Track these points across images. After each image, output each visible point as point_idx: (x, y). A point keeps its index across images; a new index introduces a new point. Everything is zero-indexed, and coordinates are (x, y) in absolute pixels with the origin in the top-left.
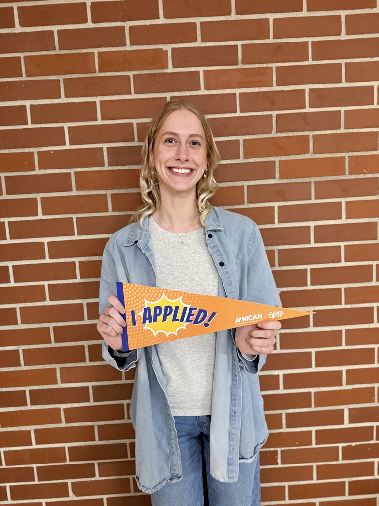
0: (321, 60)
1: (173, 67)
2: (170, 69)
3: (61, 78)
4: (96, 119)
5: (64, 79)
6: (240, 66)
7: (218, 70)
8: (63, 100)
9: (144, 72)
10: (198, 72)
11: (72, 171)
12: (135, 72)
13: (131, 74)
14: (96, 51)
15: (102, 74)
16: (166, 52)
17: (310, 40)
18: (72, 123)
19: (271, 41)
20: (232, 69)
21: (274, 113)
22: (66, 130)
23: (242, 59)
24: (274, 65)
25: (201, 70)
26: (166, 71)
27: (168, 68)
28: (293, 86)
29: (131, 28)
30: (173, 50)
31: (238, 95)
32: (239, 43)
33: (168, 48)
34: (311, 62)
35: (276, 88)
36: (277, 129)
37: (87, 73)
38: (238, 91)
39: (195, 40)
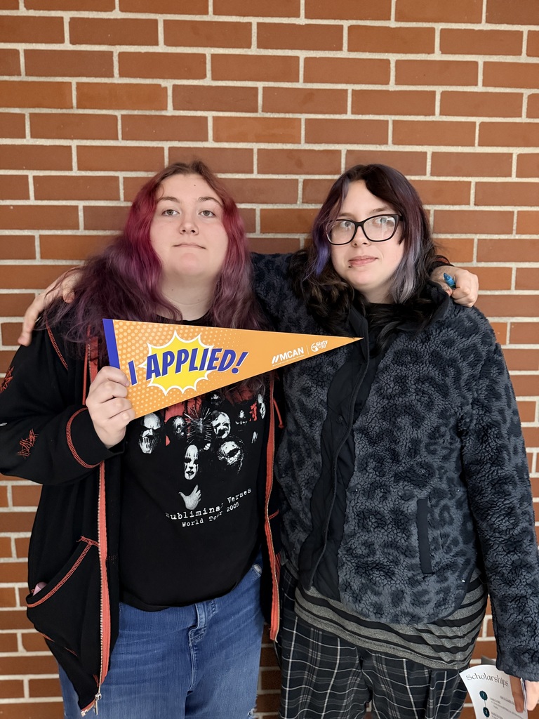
0: (362, 114)
1: (174, 109)
2: (170, 111)
3: (27, 112)
4: (71, 169)
5: (31, 114)
6: (260, 114)
7: (231, 117)
8: (28, 141)
9: (136, 112)
10: (206, 118)
11: (36, 234)
12: (125, 112)
13: (118, 113)
14: (74, 81)
15: (81, 111)
16: (166, 88)
17: (350, 88)
18: (39, 171)
19: (300, 85)
20: (249, 118)
21: (301, 178)
22: (31, 181)
23: (263, 105)
24: (303, 117)
25: (210, 115)
26: (164, 113)
27: (166, 109)
28: (326, 145)
29: (121, 54)
30: (175, 87)
31: (255, 152)
32: (260, 85)
33: (168, 84)
34: (349, 116)
35: (304, 146)
36: (303, 199)
37: (61, 108)
38: (255, 146)
39: (204, 76)
